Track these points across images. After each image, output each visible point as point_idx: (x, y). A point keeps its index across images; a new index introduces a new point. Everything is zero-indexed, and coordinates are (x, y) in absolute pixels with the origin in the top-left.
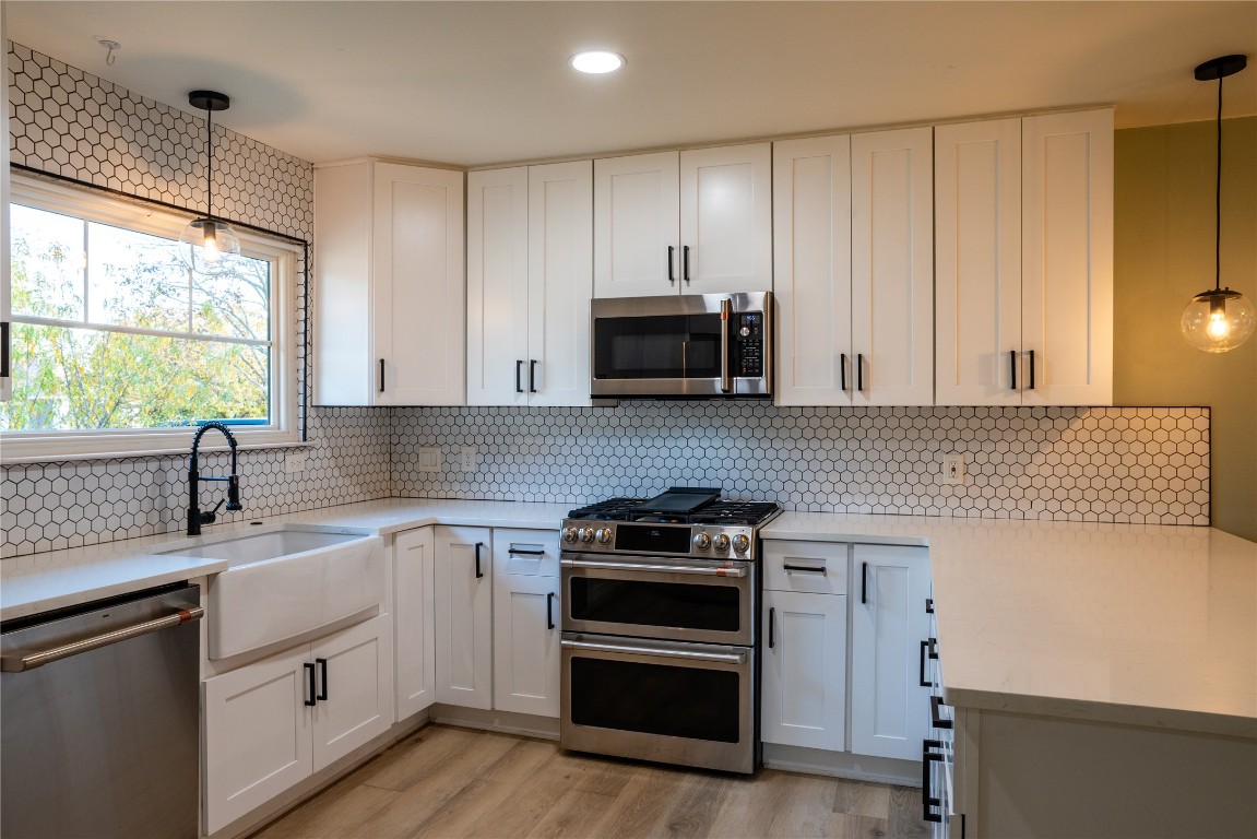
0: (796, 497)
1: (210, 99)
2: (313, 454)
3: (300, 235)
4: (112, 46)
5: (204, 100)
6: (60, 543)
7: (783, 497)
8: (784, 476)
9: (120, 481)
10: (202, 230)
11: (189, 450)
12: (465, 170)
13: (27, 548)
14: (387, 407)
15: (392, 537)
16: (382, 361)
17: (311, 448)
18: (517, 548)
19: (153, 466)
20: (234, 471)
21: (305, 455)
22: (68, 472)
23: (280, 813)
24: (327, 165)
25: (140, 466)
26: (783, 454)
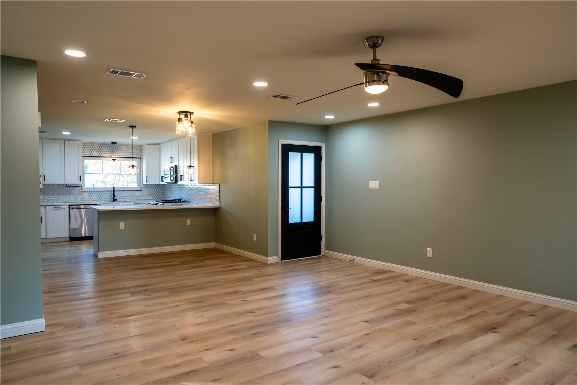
1: (114, 143)
3: (139, 157)
9: (105, 194)
10: (113, 160)
16: (147, 177)
21: (142, 192)
22: (97, 192)
25: (107, 192)
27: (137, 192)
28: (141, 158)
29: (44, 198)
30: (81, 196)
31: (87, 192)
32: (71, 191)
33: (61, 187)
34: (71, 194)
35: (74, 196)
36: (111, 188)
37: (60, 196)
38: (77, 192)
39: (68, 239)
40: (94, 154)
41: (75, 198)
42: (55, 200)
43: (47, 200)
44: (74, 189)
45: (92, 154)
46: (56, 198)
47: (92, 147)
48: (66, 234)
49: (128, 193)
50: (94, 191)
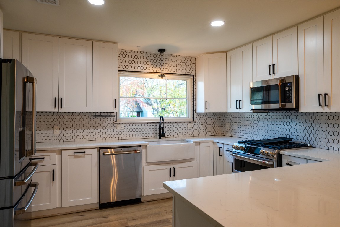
0: (320, 144)
1: (162, 51)
2: (196, 124)
3: (192, 74)
4: (139, 47)
5: (161, 51)
6: (135, 138)
7: (316, 143)
8: (316, 136)
9: (147, 127)
10: (160, 77)
11: (159, 122)
12: (226, 52)
13: (130, 138)
14: (220, 113)
15: (198, 143)
16: (206, 102)
17: (195, 122)
18: (228, 150)
19: (154, 124)
20: (163, 126)
21: (194, 124)
22: (137, 125)
23: (166, 198)
24: (198, 57)
25: (152, 124)
26: (315, 128)
27: (189, 124)
28: (193, 76)
29: (62, 135)
30: (115, 130)
31: (123, 124)
32: (101, 122)
33: (87, 117)
34: (101, 128)
35: (106, 131)
36: (155, 118)
37: (85, 131)
38: (109, 125)
39: (98, 206)
40: (133, 67)
41: (107, 133)
42: (78, 137)
43: (67, 138)
44: (105, 119)
45: (130, 67)
46: (80, 134)
47: (130, 57)
48: (93, 199)
49: (177, 125)
50: (132, 123)
